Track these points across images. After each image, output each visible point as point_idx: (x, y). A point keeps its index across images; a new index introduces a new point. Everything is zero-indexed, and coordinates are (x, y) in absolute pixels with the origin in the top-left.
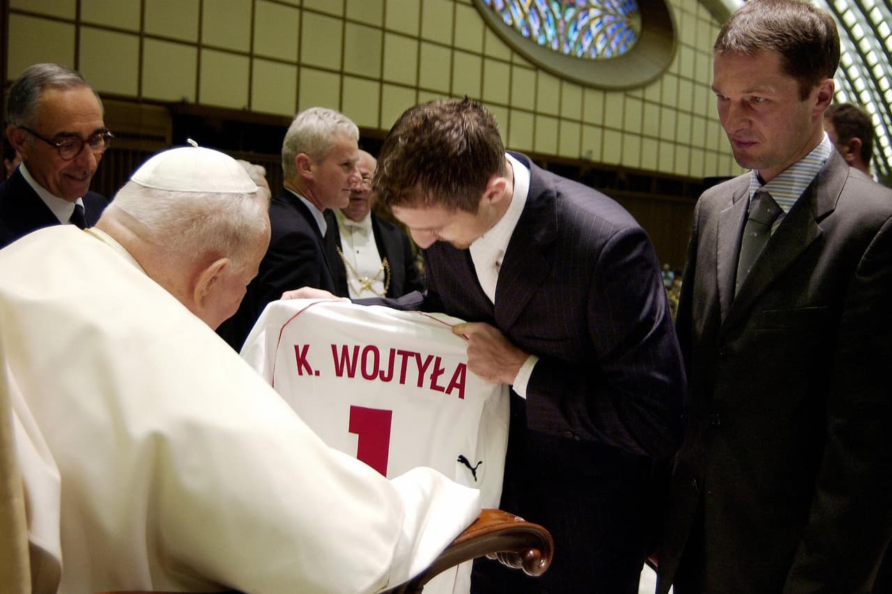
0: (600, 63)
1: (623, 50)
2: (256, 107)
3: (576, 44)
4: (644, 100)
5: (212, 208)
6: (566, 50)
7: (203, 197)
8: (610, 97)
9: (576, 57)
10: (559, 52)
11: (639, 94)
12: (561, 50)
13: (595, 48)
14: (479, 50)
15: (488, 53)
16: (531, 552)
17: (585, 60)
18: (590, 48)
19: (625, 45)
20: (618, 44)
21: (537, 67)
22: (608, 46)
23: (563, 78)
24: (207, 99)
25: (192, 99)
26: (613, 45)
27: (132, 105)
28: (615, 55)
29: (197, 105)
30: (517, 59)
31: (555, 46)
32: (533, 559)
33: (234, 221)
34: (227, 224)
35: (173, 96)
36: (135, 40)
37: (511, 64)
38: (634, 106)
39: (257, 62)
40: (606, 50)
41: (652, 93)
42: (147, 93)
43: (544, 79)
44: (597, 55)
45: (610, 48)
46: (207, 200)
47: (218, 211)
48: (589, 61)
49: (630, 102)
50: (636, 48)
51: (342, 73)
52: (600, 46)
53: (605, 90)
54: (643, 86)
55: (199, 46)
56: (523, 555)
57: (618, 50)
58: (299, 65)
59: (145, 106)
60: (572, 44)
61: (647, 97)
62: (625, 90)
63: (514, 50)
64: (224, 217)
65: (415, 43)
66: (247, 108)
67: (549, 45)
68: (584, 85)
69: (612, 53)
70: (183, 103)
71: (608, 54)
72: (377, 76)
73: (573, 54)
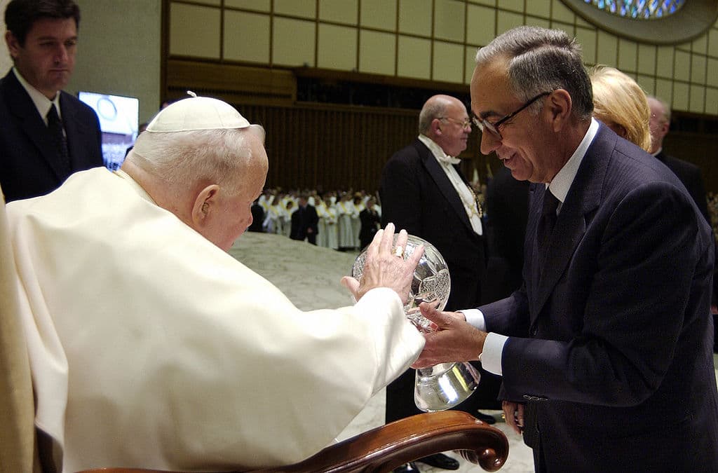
0: (653, 22)
1: (672, 10)
2: (363, 69)
3: (631, 6)
4: (691, 53)
5: (199, 142)
6: (623, 12)
7: (192, 134)
8: (662, 51)
9: (631, 18)
10: (616, 15)
11: (687, 47)
12: (618, 13)
13: (648, 10)
14: (547, 16)
15: (554, 17)
16: (487, 451)
17: (639, 20)
18: (643, 9)
19: (675, 6)
20: (667, 5)
21: (597, 27)
22: (659, 7)
23: (620, 36)
24: (324, 63)
25: (311, 64)
26: (664, 6)
27: (265, 70)
28: (666, 14)
29: (316, 68)
30: (580, 22)
31: (613, 9)
32: (489, 457)
33: (220, 152)
34: (214, 156)
35: (296, 62)
36: (267, 19)
37: (575, 26)
38: (683, 58)
39: (363, 33)
40: (658, 11)
41: (699, 46)
42: (277, 61)
43: (603, 37)
44: (650, 16)
45: (661, 9)
46: (194, 136)
47: (205, 145)
48: (643, 20)
49: (679, 54)
50: (684, 8)
51: (432, 39)
52: (652, 8)
53: (657, 45)
54: (691, 41)
55: (317, 21)
56: (480, 452)
57: (669, 10)
58: (397, 33)
59: (274, 71)
60: (627, 7)
61: (695, 49)
62: (675, 45)
63: (577, 13)
64: (210, 149)
65: (492, 12)
66: (356, 70)
67: (607, 9)
68: (638, 42)
69: (663, 13)
70: (305, 67)
71: (659, 14)
72: (462, 40)
73: (629, 15)
